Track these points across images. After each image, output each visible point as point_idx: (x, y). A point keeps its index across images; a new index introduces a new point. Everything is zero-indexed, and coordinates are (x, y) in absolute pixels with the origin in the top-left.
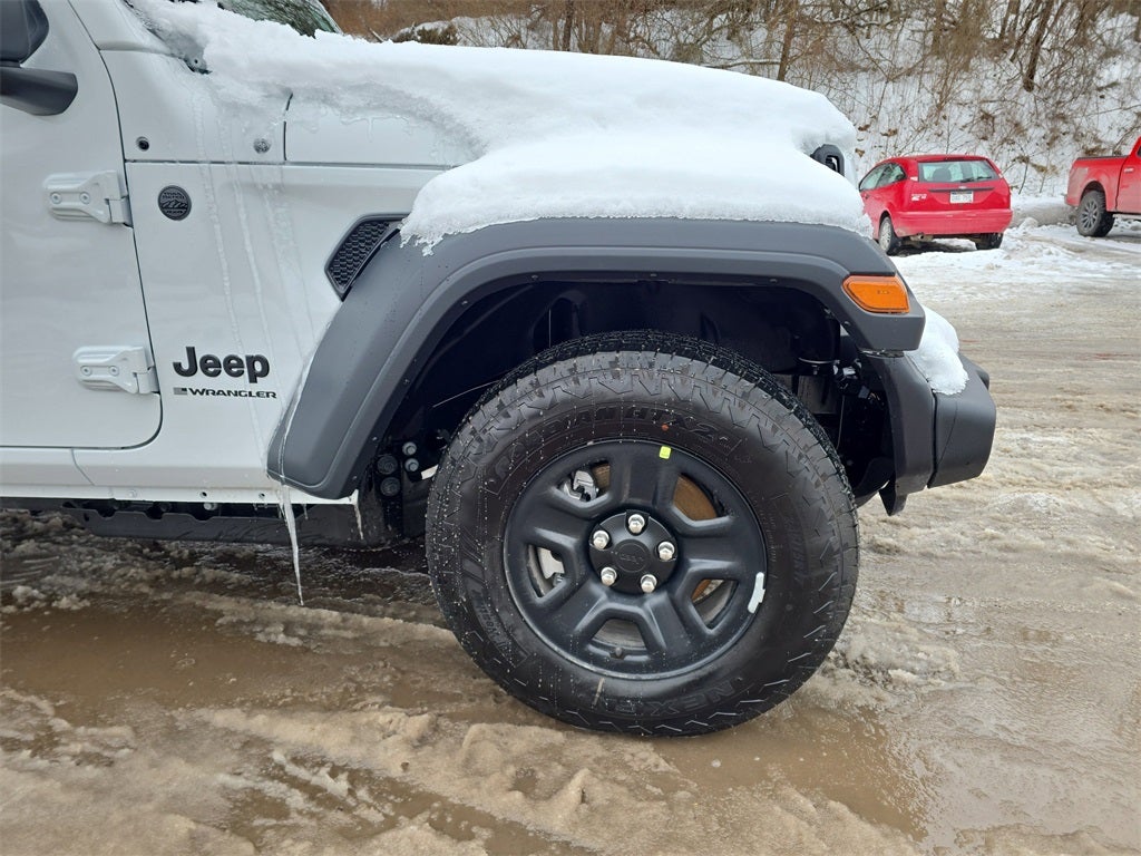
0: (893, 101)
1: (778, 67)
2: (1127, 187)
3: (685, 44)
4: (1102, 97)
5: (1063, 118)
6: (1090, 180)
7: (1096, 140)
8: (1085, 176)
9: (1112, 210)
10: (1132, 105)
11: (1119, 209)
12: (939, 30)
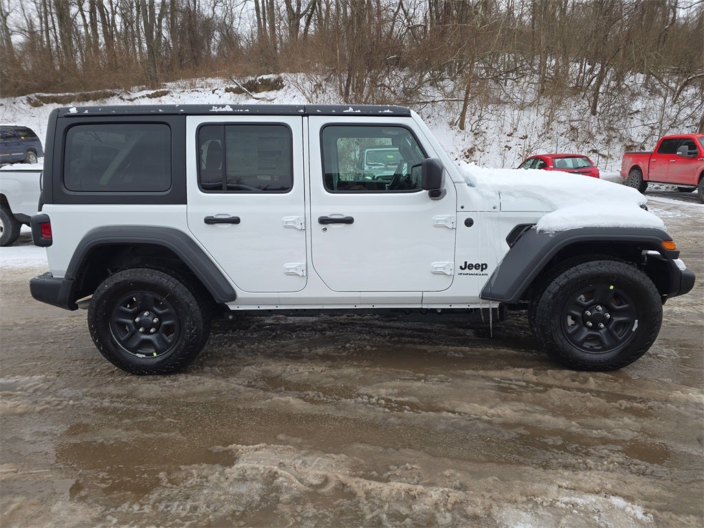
0: (525, 120)
1: (463, 103)
2: (653, 168)
3: (408, 88)
4: (632, 118)
5: (612, 129)
6: (634, 164)
7: (631, 140)
8: (630, 162)
9: (647, 179)
10: (648, 123)
11: (650, 179)
12: (543, 81)
